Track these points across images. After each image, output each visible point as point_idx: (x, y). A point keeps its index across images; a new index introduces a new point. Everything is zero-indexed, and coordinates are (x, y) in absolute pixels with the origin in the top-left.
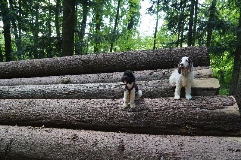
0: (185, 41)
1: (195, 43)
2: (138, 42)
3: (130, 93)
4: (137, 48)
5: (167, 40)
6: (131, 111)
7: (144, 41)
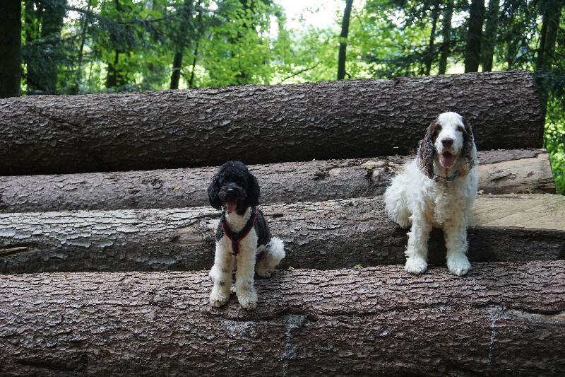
0: (458, 51)
1: (494, 58)
2: (278, 53)
3: (236, 249)
4: (277, 73)
5: (389, 46)
6: (241, 320)
7: (304, 48)
